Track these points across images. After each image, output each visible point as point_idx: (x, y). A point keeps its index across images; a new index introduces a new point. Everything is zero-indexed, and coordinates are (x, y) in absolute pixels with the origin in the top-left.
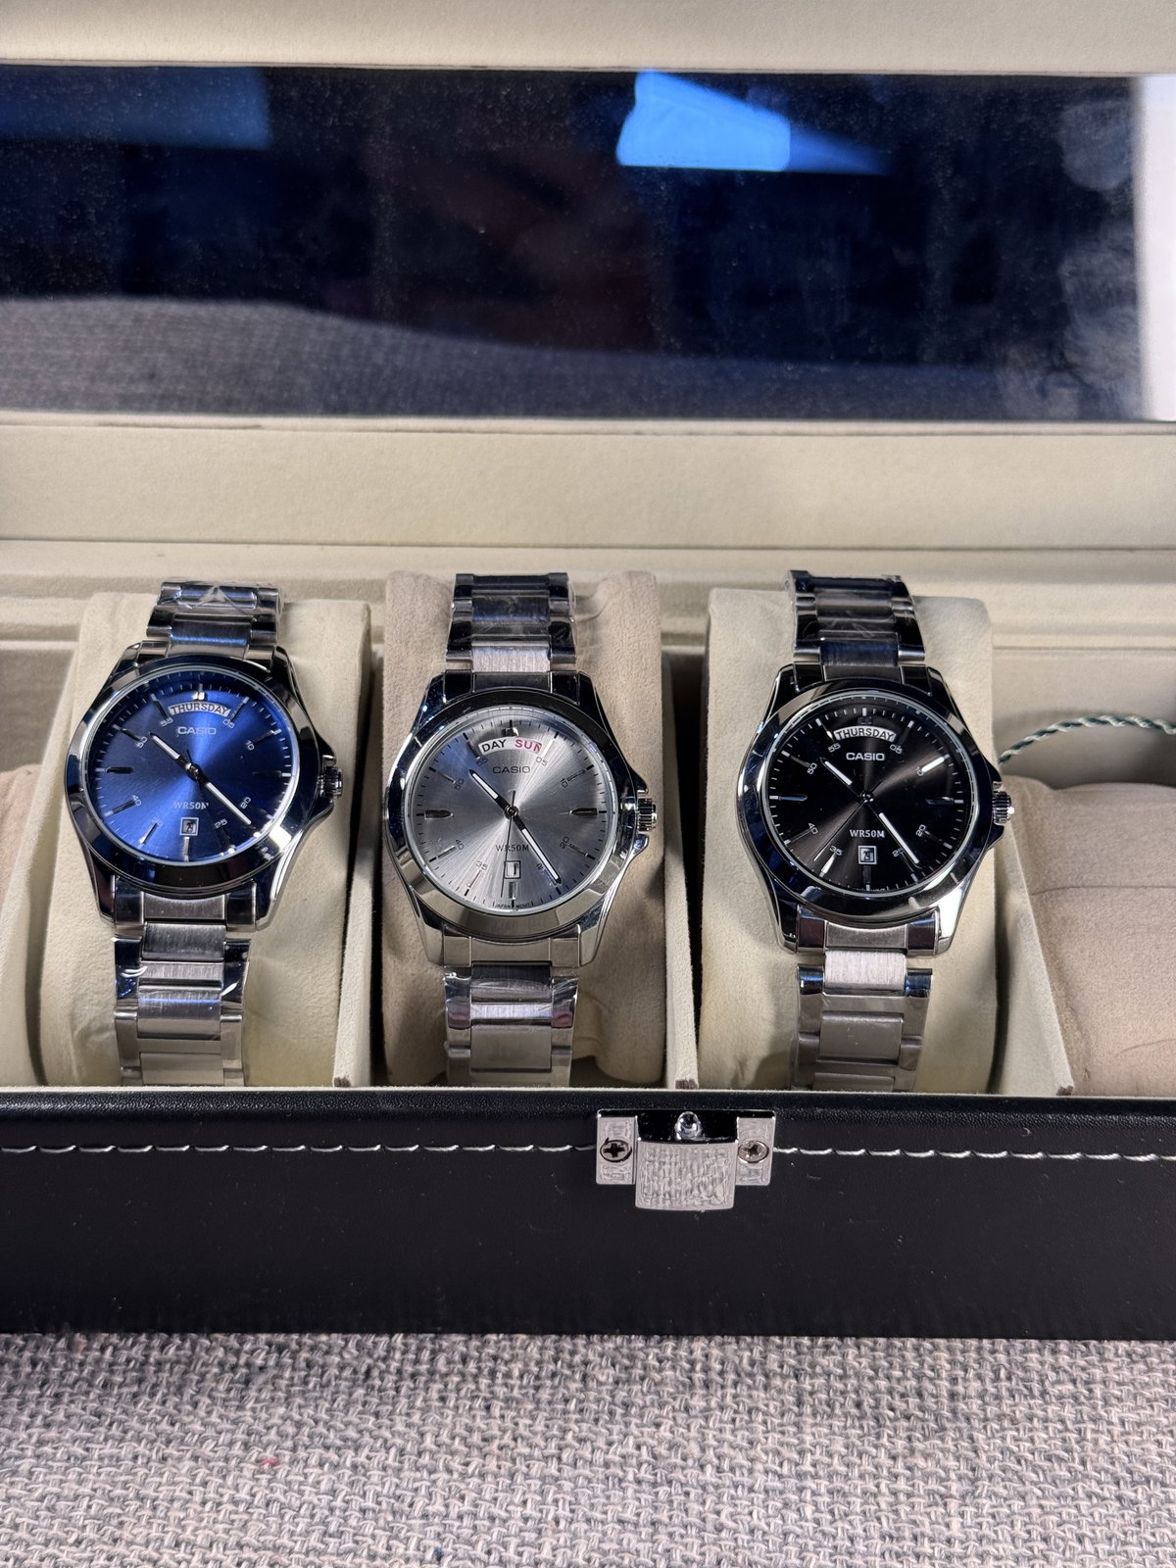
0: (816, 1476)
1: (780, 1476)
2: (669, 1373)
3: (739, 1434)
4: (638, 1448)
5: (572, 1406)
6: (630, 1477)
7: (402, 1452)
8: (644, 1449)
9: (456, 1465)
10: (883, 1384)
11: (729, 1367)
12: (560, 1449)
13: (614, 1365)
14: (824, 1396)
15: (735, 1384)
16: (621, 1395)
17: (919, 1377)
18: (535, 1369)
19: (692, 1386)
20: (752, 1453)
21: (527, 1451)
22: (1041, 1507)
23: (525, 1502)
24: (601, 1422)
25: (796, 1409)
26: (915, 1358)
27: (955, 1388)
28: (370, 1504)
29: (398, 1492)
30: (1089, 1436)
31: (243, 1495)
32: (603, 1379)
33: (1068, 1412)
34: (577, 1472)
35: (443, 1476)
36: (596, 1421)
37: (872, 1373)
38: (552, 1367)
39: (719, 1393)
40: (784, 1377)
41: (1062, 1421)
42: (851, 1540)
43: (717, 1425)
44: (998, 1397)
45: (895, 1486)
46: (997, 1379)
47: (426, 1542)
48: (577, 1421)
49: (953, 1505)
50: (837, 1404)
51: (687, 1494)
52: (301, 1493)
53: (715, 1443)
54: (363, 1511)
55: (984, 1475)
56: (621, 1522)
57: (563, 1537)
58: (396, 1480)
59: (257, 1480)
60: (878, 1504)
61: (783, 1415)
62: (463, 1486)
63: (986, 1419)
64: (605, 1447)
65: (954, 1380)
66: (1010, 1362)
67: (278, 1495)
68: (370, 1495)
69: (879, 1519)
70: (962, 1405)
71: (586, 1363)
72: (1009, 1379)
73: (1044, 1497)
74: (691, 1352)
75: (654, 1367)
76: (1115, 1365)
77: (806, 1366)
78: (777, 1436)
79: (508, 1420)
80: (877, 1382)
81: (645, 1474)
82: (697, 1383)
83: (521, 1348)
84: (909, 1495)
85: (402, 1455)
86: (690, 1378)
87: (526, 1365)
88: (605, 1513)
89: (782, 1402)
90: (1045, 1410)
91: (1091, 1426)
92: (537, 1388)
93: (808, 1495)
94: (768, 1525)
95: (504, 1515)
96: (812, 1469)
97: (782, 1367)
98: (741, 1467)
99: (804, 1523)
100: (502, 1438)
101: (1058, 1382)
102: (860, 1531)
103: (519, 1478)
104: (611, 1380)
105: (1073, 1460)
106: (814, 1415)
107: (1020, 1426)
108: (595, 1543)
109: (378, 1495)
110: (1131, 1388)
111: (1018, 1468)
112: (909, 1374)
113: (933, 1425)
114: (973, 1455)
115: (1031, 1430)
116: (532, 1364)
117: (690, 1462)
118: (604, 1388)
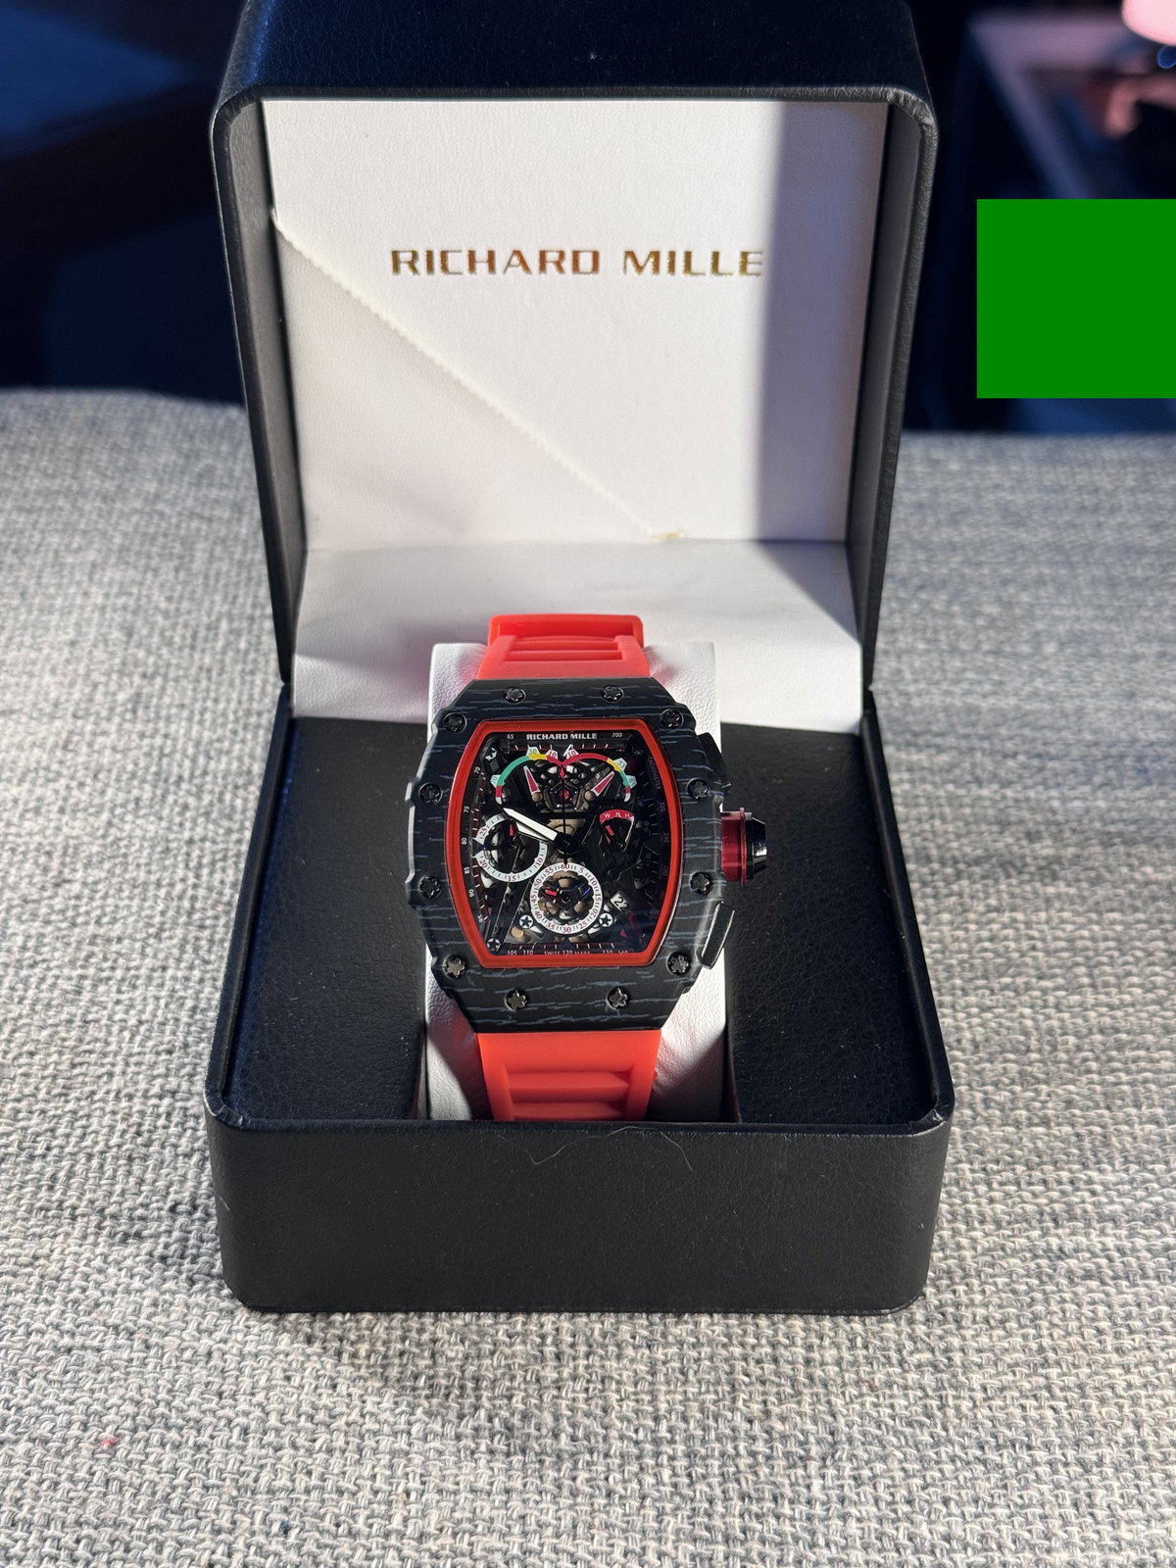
0: (672, 1442)
1: (637, 1443)
2: (519, 1348)
3: (593, 1402)
4: (490, 1419)
5: (422, 1382)
6: (483, 1448)
7: (245, 1431)
8: (496, 1421)
9: (301, 1441)
10: (737, 1351)
11: (581, 1339)
12: (410, 1423)
13: (462, 1341)
14: (677, 1365)
15: (587, 1356)
16: (471, 1369)
17: (774, 1346)
18: (382, 1349)
19: (543, 1359)
20: (606, 1420)
21: (377, 1426)
22: (904, 1470)
23: (374, 1477)
24: (452, 1396)
25: (649, 1378)
26: (768, 1327)
27: (812, 1355)
28: (213, 1481)
29: (242, 1469)
30: (951, 1402)
31: (82, 1474)
32: (451, 1354)
33: (928, 1379)
34: (427, 1446)
35: (288, 1452)
36: (447, 1396)
37: (725, 1340)
38: (399, 1346)
39: (571, 1364)
40: (636, 1348)
41: (922, 1388)
42: (711, 1502)
43: (570, 1395)
44: (855, 1363)
45: (754, 1448)
46: (853, 1347)
47: (272, 1516)
48: (427, 1397)
49: (813, 1466)
50: (691, 1372)
51: (541, 1462)
52: (141, 1472)
53: (569, 1413)
54: (206, 1488)
55: (844, 1438)
56: (473, 1491)
57: (413, 1508)
58: (240, 1457)
59: (97, 1460)
60: (737, 1466)
61: (636, 1384)
62: (310, 1461)
63: (844, 1385)
64: (456, 1421)
65: (809, 1348)
66: (866, 1331)
67: (118, 1473)
68: (214, 1472)
69: (738, 1481)
70: (818, 1373)
71: (434, 1341)
72: (866, 1347)
73: (906, 1459)
74: (542, 1326)
75: (504, 1343)
76: (973, 1333)
77: (658, 1337)
78: (632, 1404)
79: (355, 1397)
80: (731, 1349)
81: (500, 1445)
82: (548, 1355)
83: (367, 1329)
84: (768, 1458)
85: (246, 1434)
86: (542, 1352)
87: (373, 1345)
88: (457, 1484)
89: (635, 1371)
90: (904, 1378)
91: (951, 1392)
92: (384, 1367)
93: (664, 1459)
94: (626, 1489)
95: (354, 1488)
96: (668, 1436)
97: (634, 1338)
98: (596, 1435)
99: (662, 1488)
100: (349, 1415)
101: (917, 1350)
102: (718, 1491)
103: (367, 1452)
104: (460, 1356)
105: (935, 1425)
106: (668, 1383)
107: (880, 1393)
108: (446, 1513)
109: (221, 1471)
110: (990, 1355)
111: (878, 1432)
112: (764, 1341)
113: (789, 1390)
114: (830, 1419)
115: (891, 1397)
116: (379, 1343)
117: (544, 1431)
118: (454, 1364)
